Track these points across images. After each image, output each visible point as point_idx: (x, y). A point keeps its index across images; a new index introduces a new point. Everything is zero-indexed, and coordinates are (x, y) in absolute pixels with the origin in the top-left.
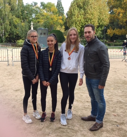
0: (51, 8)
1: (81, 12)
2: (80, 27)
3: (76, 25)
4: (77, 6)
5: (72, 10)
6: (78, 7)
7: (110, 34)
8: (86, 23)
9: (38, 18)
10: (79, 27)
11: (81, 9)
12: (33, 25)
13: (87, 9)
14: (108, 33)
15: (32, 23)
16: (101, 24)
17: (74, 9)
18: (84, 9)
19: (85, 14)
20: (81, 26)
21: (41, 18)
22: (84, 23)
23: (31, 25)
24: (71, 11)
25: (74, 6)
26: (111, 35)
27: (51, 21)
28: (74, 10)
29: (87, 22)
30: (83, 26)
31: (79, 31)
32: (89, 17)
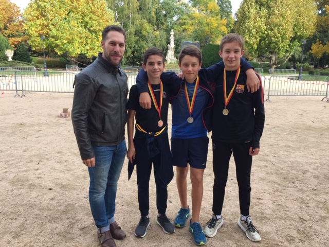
0: (208, 5)
1: (261, 12)
2: (258, 40)
5: (246, 9)
6: (256, 2)
7: (317, 53)
9: (184, 24)
10: (256, 39)
11: (262, 7)
12: (175, 35)
13: (273, 7)
14: (313, 52)
15: (172, 33)
16: (299, 34)
17: (248, 6)
18: (269, 7)
19: (270, 15)
20: (260, 38)
21: (190, 22)
22: (266, 32)
23: (170, 35)
24: (244, 10)
26: (319, 56)
27: (206, 29)
28: (249, 9)
29: (271, 30)
30: (263, 39)
31: (255, 46)
32: (276, 21)
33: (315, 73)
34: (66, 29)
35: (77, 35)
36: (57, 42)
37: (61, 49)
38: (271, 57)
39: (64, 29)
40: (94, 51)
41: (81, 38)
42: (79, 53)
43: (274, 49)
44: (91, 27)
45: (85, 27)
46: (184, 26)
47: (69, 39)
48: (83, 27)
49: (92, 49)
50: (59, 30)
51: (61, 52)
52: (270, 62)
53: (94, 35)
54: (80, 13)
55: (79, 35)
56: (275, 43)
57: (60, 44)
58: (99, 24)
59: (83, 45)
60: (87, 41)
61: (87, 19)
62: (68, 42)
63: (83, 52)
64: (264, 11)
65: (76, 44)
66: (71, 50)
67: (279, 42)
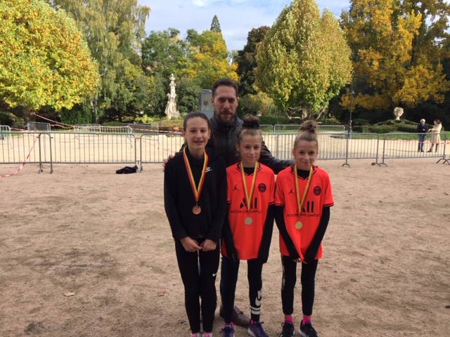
1: (291, 56)
2: (290, 91)
3: (280, 84)
4: (279, 41)
5: (270, 51)
6: (282, 43)
8: (304, 80)
9: (184, 66)
10: (288, 89)
11: (292, 50)
13: (304, 50)
14: (344, 104)
15: (173, 78)
16: (335, 83)
17: (273, 47)
18: (299, 50)
19: (302, 60)
20: (291, 88)
21: (192, 65)
22: (299, 81)
23: (170, 82)
24: (267, 53)
25: (274, 41)
26: (352, 109)
28: (273, 51)
29: (306, 78)
30: (295, 88)
31: (287, 97)
32: (310, 66)
33: (364, 130)
34: (25, 70)
35: (41, 79)
36: (9, 88)
37: (15, 99)
38: (301, 111)
39: (22, 70)
40: (66, 102)
41: (46, 83)
42: (44, 104)
43: (308, 101)
44: (60, 67)
45: (52, 66)
46: (184, 70)
47: (28, 84)
48: (48, 67)
49: (63, 98)
50: (11, 71)
51: (15, 104)
52: (301, 117)
53: (67, 78)
54: (43, 48)
55: (44, 79)
56: (309, 93)
57: (16, 91)
58: (73, 65)
59: (50, 93)
60: (55, 88)
61: (54, 55)
62: (27, 89)
63: (50, 103)
64: (294, 54)
65: (40, 91)
66: (34, 101)
67: (315, 92)
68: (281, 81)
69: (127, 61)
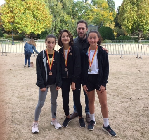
0: (102, 5)
1: (134, 8)
2: (132, 24)
3: (127, 21)
4: (129, 2)
5: (125, 6)
6: (131, 2)
8: (139, 19)
9: (88, 15)
10: (131, 23)
11: (134, 5)
13: (140, 5)
17: (126, 5)
18: (138, 5)
19: (139, 10)
20: (133, 23)
21: (91, 14)
22: (137, 20)
24: (123, 7)
25: (127, 2)
27: (101, 17)
28: (126, 6)
30: (135, 23)
31: (130, 27)
32: (142, 13)
34: (24, 19)
35: (30, 22)
36: (19, 26)
37: (21, 30)
38: (139, 34)
39: (23, 19)
40: (39, 31)
41: (31, 24)
42: (31, 32)
43: (141, 29)
44: (37, 17)
45: (34, 18)
47: (25, 24)
48: (33, 18)
49: (38, 29)
50: (20, 19)
51: (21, 32)
52: (139, 36)
53: (39, 22)
54: (31, 10)
55: (31, 22)
56: (141, 25)
57: (21, 27)
58: (42, 16)
59: (33, 28)
60: (35, 25)
61: (35, 13)
62: (25, 26)
63: (33, 32)
64: (136, 7)
65: (29, 27)
66: (26, 31)
67: (144, 25)
68: (128, 20)
69: (65, 14)
